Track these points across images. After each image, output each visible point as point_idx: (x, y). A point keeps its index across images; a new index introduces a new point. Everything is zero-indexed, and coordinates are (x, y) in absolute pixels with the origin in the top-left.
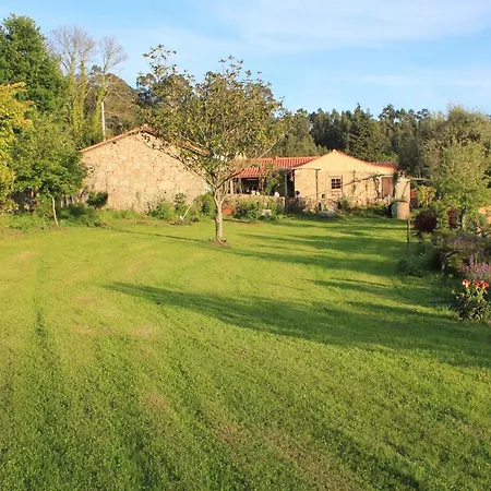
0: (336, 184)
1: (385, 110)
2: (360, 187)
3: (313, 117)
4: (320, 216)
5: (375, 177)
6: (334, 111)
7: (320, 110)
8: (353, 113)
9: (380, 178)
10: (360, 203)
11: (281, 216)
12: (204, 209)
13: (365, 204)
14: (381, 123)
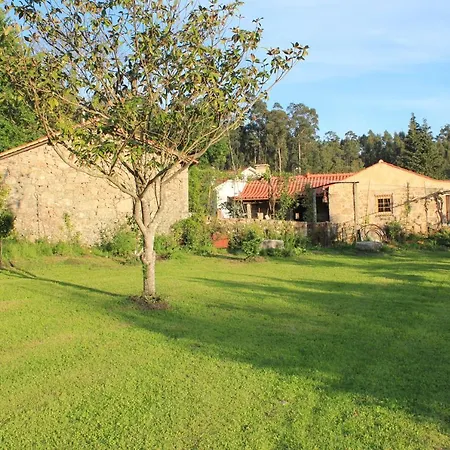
0: (385, 205)
1: (443, 131)
2: (417, 208)
3: (363, 140)
4: (358, 249)
5: (436, 195)
6: (386, 133)
7: (370, 132)
8: (406, 133)
9: (443, 197)
10: (417, 230)
11: (298, 250)
12: (185, 241)
13: (424, 230)
14: (439, 145)
